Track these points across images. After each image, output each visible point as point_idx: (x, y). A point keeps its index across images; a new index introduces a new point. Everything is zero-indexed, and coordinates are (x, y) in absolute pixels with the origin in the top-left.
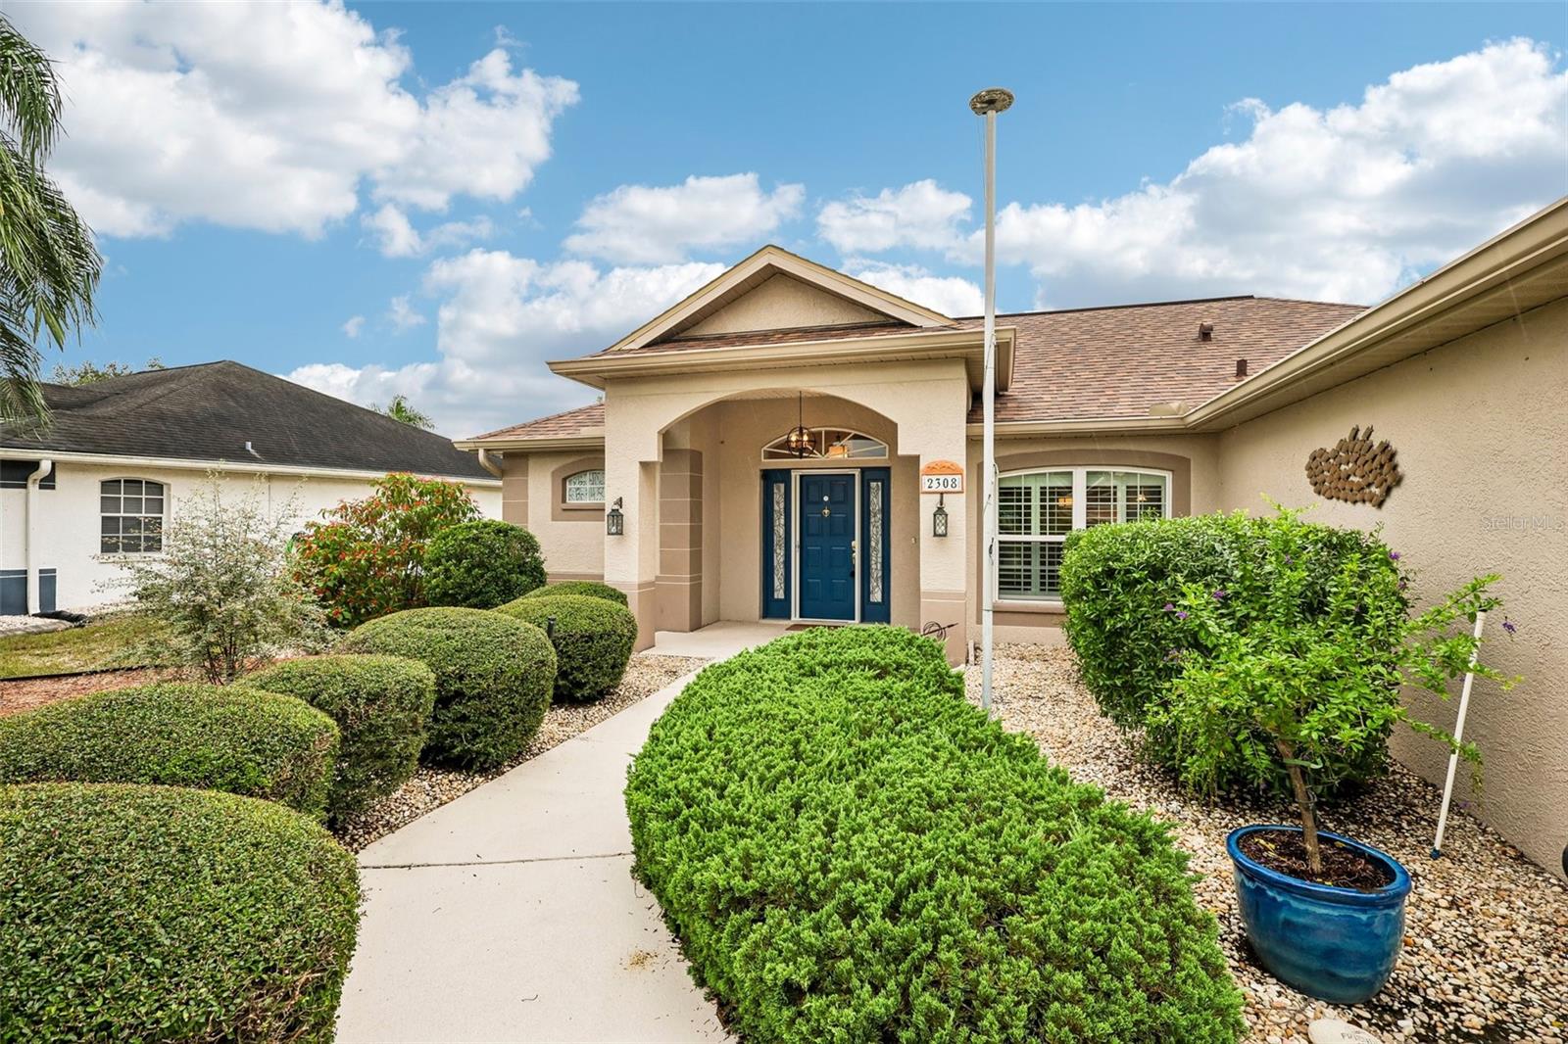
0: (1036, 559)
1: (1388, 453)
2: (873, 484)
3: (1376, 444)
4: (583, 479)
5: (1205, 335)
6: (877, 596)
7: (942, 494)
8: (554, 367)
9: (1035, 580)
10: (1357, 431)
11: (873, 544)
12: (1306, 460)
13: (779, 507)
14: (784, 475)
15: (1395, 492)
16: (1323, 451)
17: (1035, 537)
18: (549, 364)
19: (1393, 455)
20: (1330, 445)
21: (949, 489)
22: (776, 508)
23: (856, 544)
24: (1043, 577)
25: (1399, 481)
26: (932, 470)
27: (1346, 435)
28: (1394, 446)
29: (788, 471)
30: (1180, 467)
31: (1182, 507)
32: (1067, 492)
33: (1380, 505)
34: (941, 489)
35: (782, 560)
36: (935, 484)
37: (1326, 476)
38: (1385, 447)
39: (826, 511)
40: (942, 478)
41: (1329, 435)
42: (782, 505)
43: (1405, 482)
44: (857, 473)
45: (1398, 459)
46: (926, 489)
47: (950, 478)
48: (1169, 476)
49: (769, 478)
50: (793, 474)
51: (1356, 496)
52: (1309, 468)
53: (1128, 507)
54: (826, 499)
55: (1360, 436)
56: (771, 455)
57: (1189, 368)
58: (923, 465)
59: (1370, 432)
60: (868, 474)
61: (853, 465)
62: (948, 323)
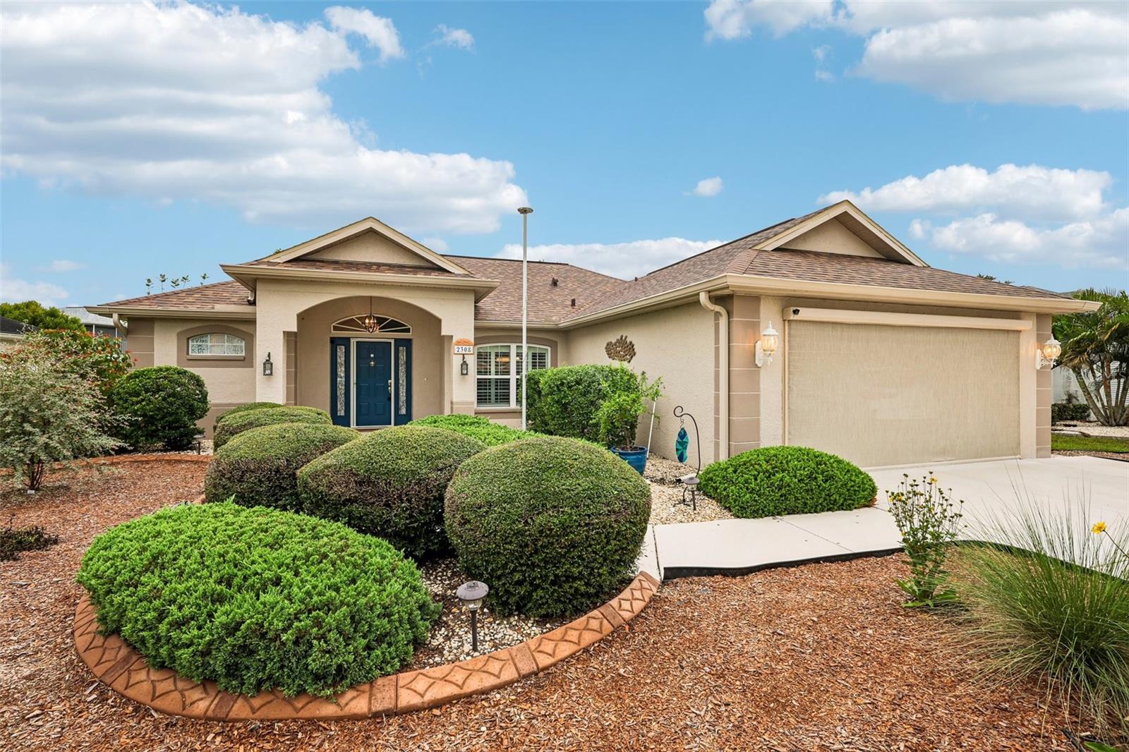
0: (493, 387)
1: (632, 345)
2: (401, 348)
3: (628, 342)
4: (204, 339)
5: (555, 283)
6: (403, 411)
7: (463, 355)
8: (226, 268)
9: (493, 397)
10: (622, 336)
11: (401, 382)
12: (605, 345)
13: (341, 359)
14: (346, 341)
15: (634, 357)
16: (611, 343)
17: (493, 376)
18: (222, 266)
20: (614, 341)
21: (467, 352)
22: (339, 360)
23: (392, 381)
24: (496, 396)
25: (635, 354)
26: (458, 343)
27: (619, 338)
28: (633, 342)
29: (348, 339)
30: (553, 345)
31: (554, 364)
32: (507, 355)
33: (629, 362)
34: (464, 352)
35: (343, 392)
36: (460, 350)
37: (611, 351)
38: (631, 343)
39: (372, 363)
40: (464, 347)
41: (613, 337)
42: (343, 359)
44: (393, 341)
45: (634, 347)
46: (456, 352)
47: (468, 347)
48: (549, 349)
49: (334, 342)
50: (352, 340)
51: (622, 359)
52: (606, 348)
54: (372, 356)
55: (623, 339)
56: (336, 328)
57: (552, 300)
58: (454, 340)
59: (626, 337)
60: (399, 342)
61: (389, 337)
62: (466, 273)
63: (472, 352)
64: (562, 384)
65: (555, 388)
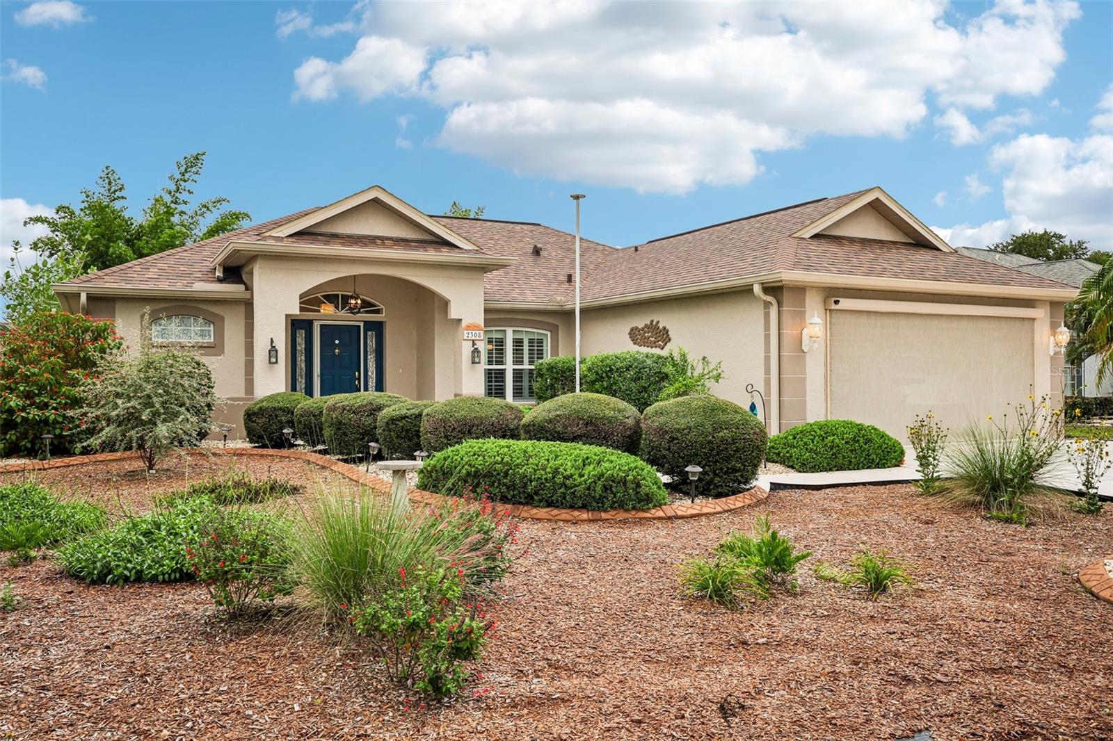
1: (665, 330)
2: (369, 333)
3: (661, 327)
4: (168, 322)
5: (537, 252)
7: (473, 341)
10: (652, 321)
11: (370, 373)
12: (628, 330)
13: (301, 347)
14: (308, 325)
15: (668, 344)
16: (637, 328)
19: (667, 331)
20: (641, 326)
21: (477, 338)
23: (362, 372)
25: (670, 340)
26: (468, 327)
27: (648, 322)
28: (667, 328)
29: (311, 322)
30: (554, 329)
32: (505, 341)
33: (662, 349)
34: (473, 338)
35: (303, 386)
36: (470, 335)
37: (635, 335)
38: (664, 328)
39: (337, 351)
40: (474, 332)
41: (641, 322)
42: (304, 347)
43: (672, 341)
44: (362, 325)
45: (669, 333)
46: (465, 338)
47: (477, 332)
48: (549, 333)
49: (294, 325)
50: (315, 323)
51: (652, 345)
52: (630, 334)
53: (529, 350)
54: (337, 342)
55: (654, 323)
57: (542, 275)
58: (464, 324)
59: (658, 322)
60: (369, 325)
61: (360, 319)
62: (477, 248)
63: (482, 338)
64: (611, 370)
65: (604, 375)
